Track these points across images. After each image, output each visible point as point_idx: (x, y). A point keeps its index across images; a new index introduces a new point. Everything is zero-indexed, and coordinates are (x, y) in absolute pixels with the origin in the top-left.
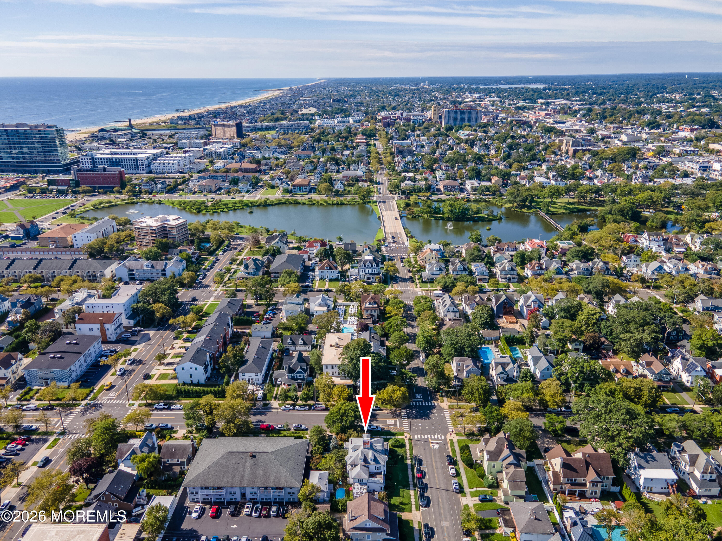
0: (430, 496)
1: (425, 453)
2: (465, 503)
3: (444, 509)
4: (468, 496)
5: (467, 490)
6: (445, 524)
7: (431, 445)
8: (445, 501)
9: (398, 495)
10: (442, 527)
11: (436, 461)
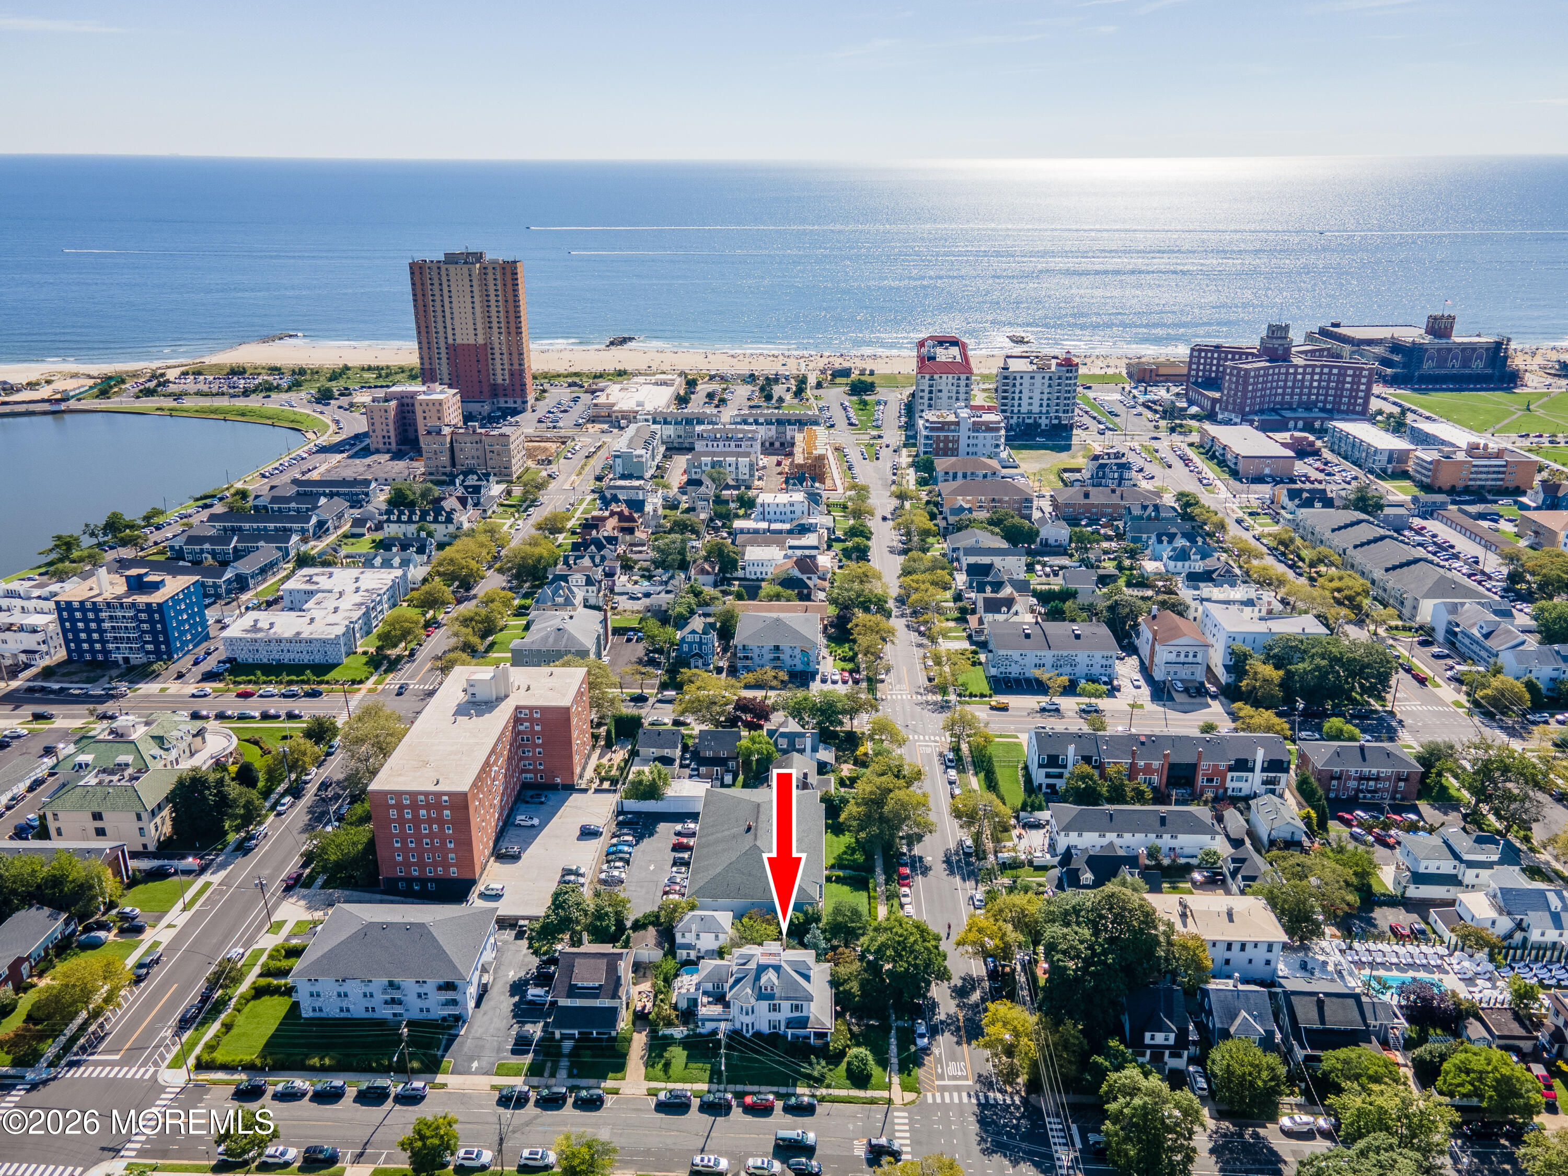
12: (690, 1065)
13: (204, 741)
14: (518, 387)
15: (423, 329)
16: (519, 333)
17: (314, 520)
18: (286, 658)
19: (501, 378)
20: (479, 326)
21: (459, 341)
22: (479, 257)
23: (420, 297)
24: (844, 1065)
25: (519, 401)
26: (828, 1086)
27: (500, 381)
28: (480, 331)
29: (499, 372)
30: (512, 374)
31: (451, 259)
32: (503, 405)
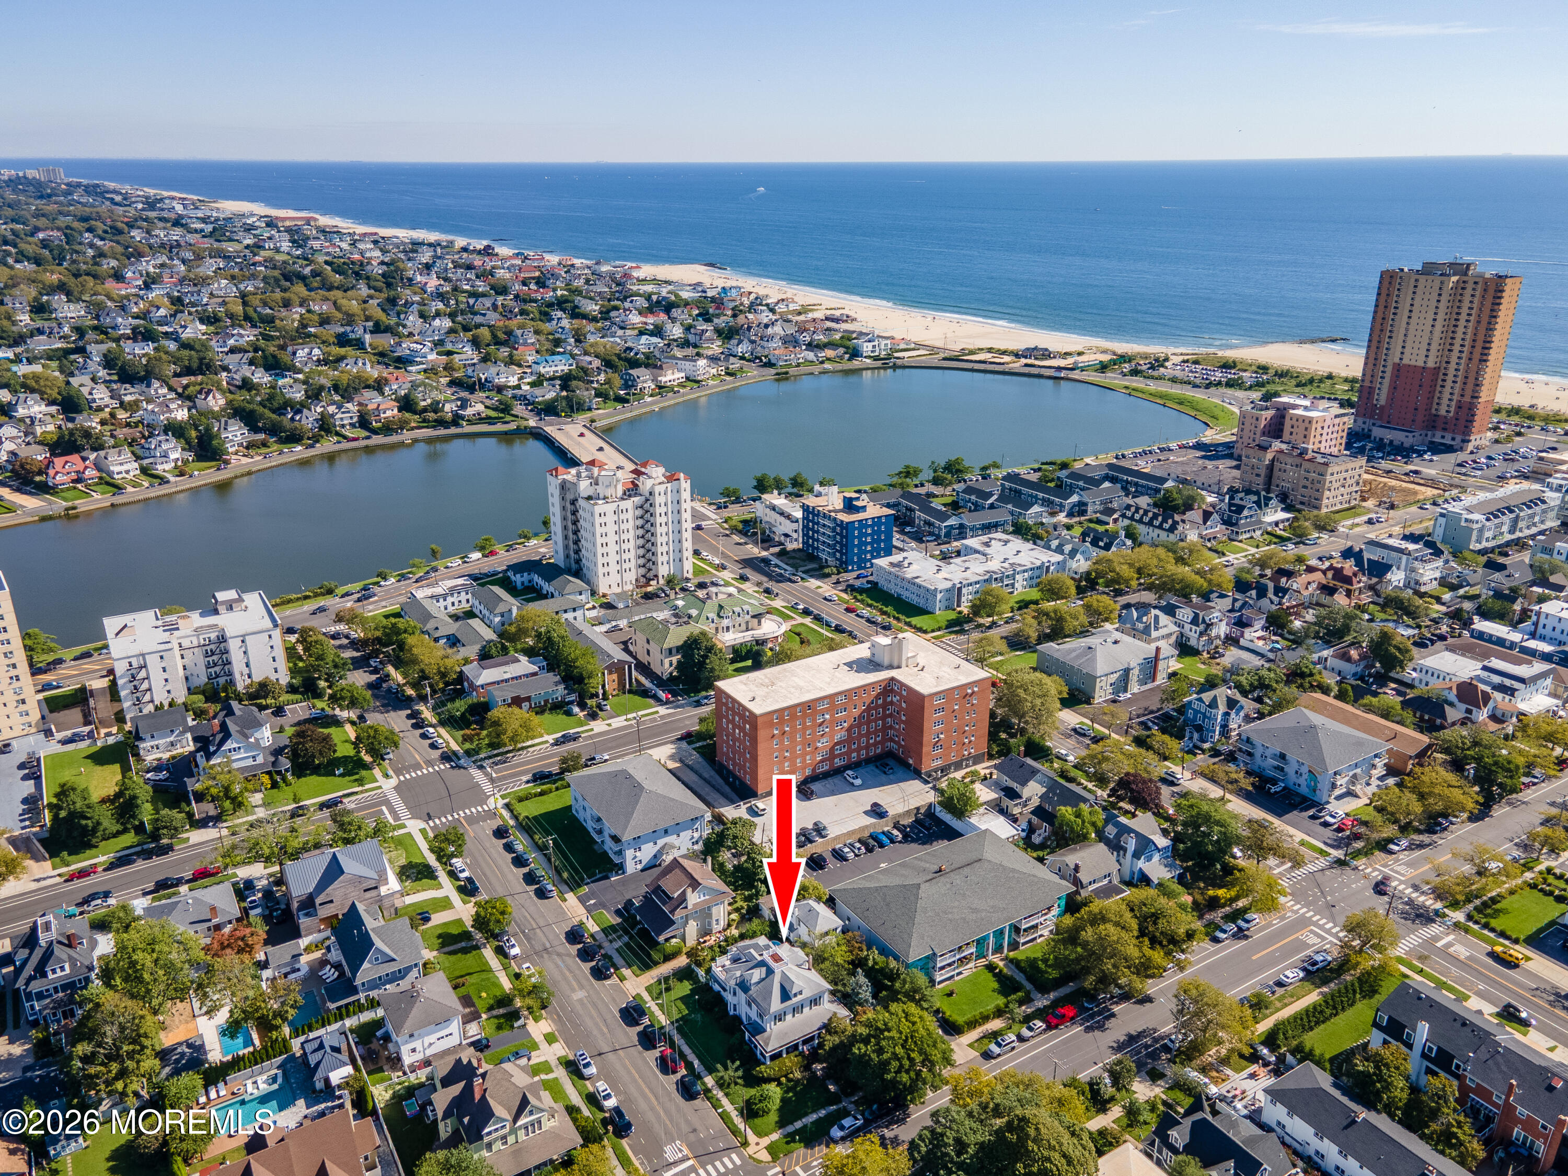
0: (628, 1029)
1: (687, 1122)
2: (556, 1046)
3: (592, 1017)
4: (553, 1062)
5: (560, 1073)
6: (579, 995)
7: (686, 1151)
8: (595, 1032)
9: (684, 999)
10: (582, 987)
11: (652, 1109)
12: (679, 1003)
13: (759, 623)
14: (1462, 422)
15: (1374, 344)
16: (1483, 360)
17: (1074, 498)
18: (905, 595)
19: (1445, 407)
20: (1434, 347)
21: (1406, 361)
22: (1462, 269)
23: (1381, 308)
24: (752, 1092)
25: (1459, 438)
26: (727, 1095)
27: (1443, 412)
28: (1433, 353)
29: (1445, 401)
30: (1459, 407)
31: (1429, 269)
32: (1438, 439)
